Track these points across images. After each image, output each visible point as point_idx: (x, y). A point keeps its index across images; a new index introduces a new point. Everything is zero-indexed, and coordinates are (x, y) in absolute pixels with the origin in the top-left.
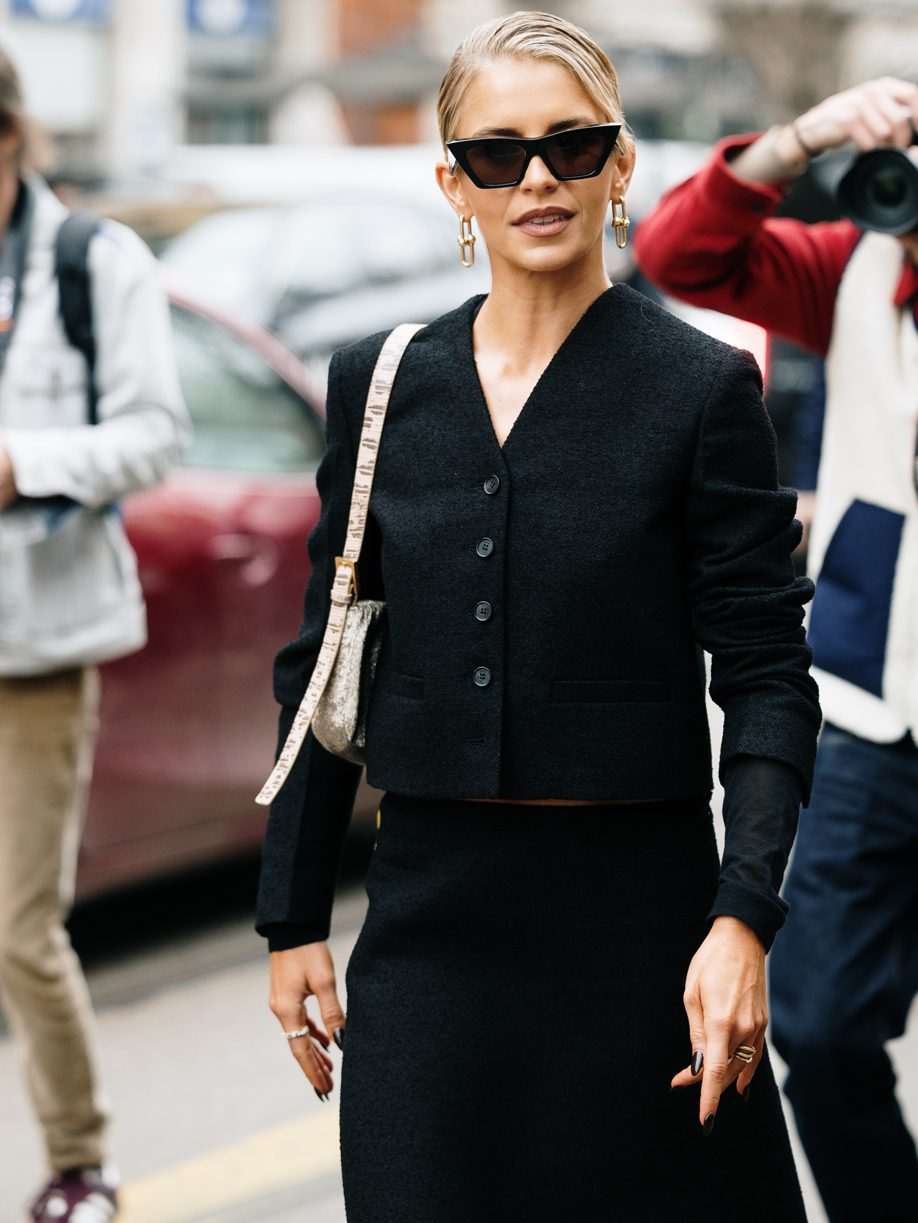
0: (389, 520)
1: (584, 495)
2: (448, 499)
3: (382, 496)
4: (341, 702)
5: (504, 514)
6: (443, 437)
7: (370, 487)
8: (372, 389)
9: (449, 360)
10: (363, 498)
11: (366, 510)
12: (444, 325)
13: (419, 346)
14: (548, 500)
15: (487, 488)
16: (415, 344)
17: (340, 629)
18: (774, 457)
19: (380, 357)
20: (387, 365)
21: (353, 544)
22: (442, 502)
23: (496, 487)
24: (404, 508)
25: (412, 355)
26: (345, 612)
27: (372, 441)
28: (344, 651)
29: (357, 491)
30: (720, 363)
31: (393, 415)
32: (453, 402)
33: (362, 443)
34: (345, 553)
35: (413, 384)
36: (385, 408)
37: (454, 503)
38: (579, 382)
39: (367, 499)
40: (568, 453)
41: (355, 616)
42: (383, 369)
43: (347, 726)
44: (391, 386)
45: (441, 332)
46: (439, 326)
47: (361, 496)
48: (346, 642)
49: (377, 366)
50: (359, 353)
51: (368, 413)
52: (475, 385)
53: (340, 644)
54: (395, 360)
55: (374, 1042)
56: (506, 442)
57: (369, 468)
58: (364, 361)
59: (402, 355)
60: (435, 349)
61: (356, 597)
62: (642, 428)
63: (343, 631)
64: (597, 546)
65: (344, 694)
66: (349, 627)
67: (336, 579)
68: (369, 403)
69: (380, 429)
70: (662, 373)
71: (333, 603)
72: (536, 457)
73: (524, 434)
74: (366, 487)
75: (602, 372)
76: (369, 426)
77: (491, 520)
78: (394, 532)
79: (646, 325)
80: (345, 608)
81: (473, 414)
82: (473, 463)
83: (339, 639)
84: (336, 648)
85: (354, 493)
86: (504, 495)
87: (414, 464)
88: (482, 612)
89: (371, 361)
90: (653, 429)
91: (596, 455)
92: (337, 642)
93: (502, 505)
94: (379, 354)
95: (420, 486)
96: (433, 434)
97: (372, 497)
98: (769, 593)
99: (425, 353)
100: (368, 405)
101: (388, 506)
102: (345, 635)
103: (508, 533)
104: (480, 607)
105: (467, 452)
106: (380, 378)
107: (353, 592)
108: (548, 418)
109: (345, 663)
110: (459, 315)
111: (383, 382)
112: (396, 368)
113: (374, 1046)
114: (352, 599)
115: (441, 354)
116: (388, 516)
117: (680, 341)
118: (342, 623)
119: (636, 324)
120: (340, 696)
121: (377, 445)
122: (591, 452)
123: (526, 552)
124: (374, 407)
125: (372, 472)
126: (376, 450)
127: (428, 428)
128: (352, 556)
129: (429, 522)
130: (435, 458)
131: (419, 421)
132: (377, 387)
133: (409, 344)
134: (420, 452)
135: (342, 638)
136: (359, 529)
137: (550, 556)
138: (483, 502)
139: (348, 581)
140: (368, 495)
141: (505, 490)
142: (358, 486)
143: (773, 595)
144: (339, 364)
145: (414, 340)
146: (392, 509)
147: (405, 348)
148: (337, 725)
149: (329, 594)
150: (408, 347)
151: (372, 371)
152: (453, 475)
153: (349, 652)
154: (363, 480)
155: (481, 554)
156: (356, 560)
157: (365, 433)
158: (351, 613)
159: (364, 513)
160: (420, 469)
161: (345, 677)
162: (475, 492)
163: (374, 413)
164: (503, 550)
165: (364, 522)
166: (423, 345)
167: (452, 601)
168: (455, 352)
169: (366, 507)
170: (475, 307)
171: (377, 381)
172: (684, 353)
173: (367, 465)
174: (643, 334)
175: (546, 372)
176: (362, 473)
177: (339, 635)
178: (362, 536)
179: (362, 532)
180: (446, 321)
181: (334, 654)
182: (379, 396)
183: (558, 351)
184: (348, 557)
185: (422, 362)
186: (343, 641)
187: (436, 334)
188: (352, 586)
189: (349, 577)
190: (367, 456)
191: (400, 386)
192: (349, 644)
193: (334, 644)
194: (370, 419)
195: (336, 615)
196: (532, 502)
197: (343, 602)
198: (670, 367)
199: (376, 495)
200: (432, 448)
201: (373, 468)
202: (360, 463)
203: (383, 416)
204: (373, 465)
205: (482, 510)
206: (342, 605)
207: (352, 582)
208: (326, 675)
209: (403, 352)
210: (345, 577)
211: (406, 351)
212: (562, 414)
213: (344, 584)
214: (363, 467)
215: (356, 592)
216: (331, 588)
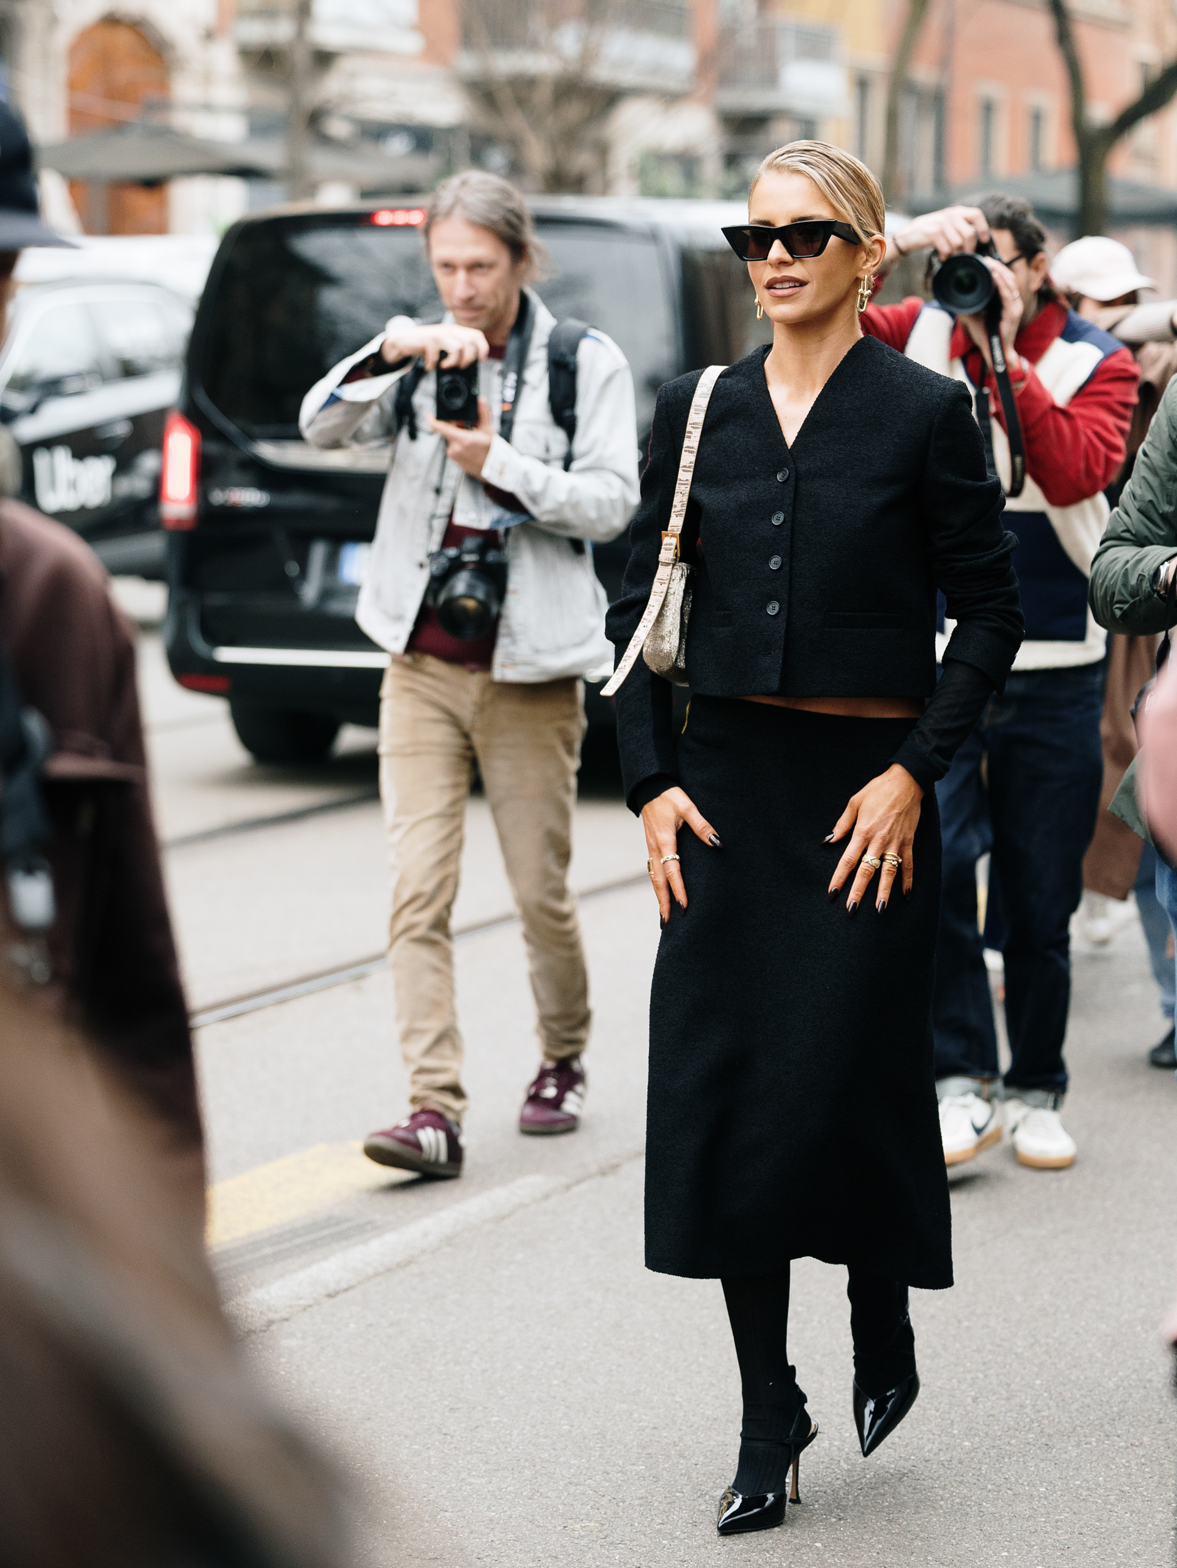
0: (706, 501)
1: (850, 482)
2: (750, 486)
3: (699, 486)
4: (669, 634)
5: (792, 495)
6: (746, 443)
7: (690, 481)
8: (692, 411)
9: (750, 389)
10: (685, 489)
11: (687, 497)
12: (743, 366)
13: (726, 381)
14: (823, 486)
15: (779, 477)
16: (722, 380)
17: (667, 582)
18: (984, 455)
19: (697, 388)
20: (703, 394)
21: (676, 522)
22: (746, 488)
23: (786, 477)
24: (717, 493)
25: (721, 387)
26: (671, 570)
27: (692, 448)
28: (670, 598)
29: (679, 484)
30: (944, 389)
31: (708, 429)
32: (753, 418)
33: (684, 449)
34: (669, 528)
35: (722, 407)
36: (702, 424)
37: (756, 488)
38: (843, 402)
39: (688, 489)
40: (837, 452)
41: (677, 573)
42: (700, 397)
43: (673, 651)
44: (706, 409)
45: (741, 370)
46: (739, 367)
47: (683, 487)
48: (671, 591)
49: (695, 395)
50: (680, 387)
51: (689, 428)
52: (770, 406)
53: (667, 592)
54: (709, 391)
55: (697, 875)
56: (792, 446)
57: (689, 467)
58: (685, 392)
59: (713, 387)
60: (738, 382)
61: (678, 559)
62: (890, 435)
63: (669, 583)
64: (860, 517)
65: (671, 628)
66: (673, 580)
67: (663, 547)
68: (690, 421)
69: (698, 439)
70: (903, 395)
71: (660, 564)
72: (815, 456)
73: (806, 440)
74: (687, 480)
75: (860, 395)
76: (690, 437)
77: (783, 500)
78: (710, 509)
79: (890, 362)
80: (671, 567)
81: (769, 426)
82: (769, 460)
83: (666, 589)
84: (663, 595)
85: (677, 485)
86: (792, 482)
87: (724, 462)
88: (775, 563)
89: (690, 392)
90: (898, 436)
91: (857, 454)
92: (665, 591)
93: (791, 489)
94: (696, 387)
95: (730, 478)
96: (738, 441)
97: (691, 488)
98: (982, 557)
99: (731, 385)
100: (688, 423)
101: (704, 493)
102: (670, 586)
103: (794, 508)
104: (773, 560)
105: (764, 452)
106: (698, 404)
107: (676, 555)
108: (823, 428)
109: (670, 606)
110: (754, 359)
111: (700, 406)
112: (709, 396)
113: (696, 877)
114: (675, 560)
115: (743, 385)
116: (706, 497)
117: (915, 374)
118: (669, 577)
119: (882, 362)
120: (668, 630)
121: (696, 451)
122: (854, 452)
123: (808, 522)
124: (693, 424)
125: (692, 470)
126: (695, 454)
127: (735, 437)
128: (676, 530)
129: (737, 501)
130: (741, 457)
131: (728, 432)
132: (695, 410)
133: (718, 379)
134: (729, 454)
135: (668, 588)
136: (681, 510)
137: (826, 524)
138: (777, 487)
139: (674, 547)
140: (689, 486)
141: (792, 478)
142: (680, 480)
143: (985, 559)
144: (666, 394)
145: (720, 376)
146: (708, 494)
147: (715, 382)
148: (665, 651)
149: (658, 557)
150: (717, 381)
151: (692, 399)
152: (754, 469)
153: (674, 598)
154: (685, 476)
155: (775, 522)
156: (679, 532)
157: (686, 443)
158: (675, 571)
159: (685, 499)
160: (729, 466)
161: (671, 616)
162: (771, 480)
163: (693, 428)
164: (792, 520)
165: (686, 505)
166: (728, 380)
167: (753, 556)
168: (753, 384)
169: (687, 495)
170: (764, 353)
171: (696, 406)
172: (918, 382)
173: (688, 465)
174: (888, 368)
175: (819, 396)
176: (683, 471)
177: (666, 586)
178: (684, 516)
179: (684, 513)
180: (744, 363)
181: (662, 599)
182: (697, 416)
183: (828, 381)
184: (673, 530)
185: (729, 391)
186: (670, 591)
187: (737, 372)
188: (676, 551)
189: (675, 544)
190: (688, 459)
191: (712, 409)
192: (674, 593)
193: (662, 592)
194: (691, 433)
195: (662, 572)
196: (812, 487)
197: (670, 562)
198: (909, 391)
199: (694, 486)
200: (738, 450)
201: (693, 467)
202: (682, 463)
203: (700, 430)
204: (693, 465)
205: (776, 492)
206: (668, 564)
207: (676, 548)
208: (655, 613)
209: (713, 385)
210: (671, 544)
211: (715, 384)
212: (832, 426)
213: (670, 549)
214: (685, 466)
215: (679, 555)
216: (659, 553)
